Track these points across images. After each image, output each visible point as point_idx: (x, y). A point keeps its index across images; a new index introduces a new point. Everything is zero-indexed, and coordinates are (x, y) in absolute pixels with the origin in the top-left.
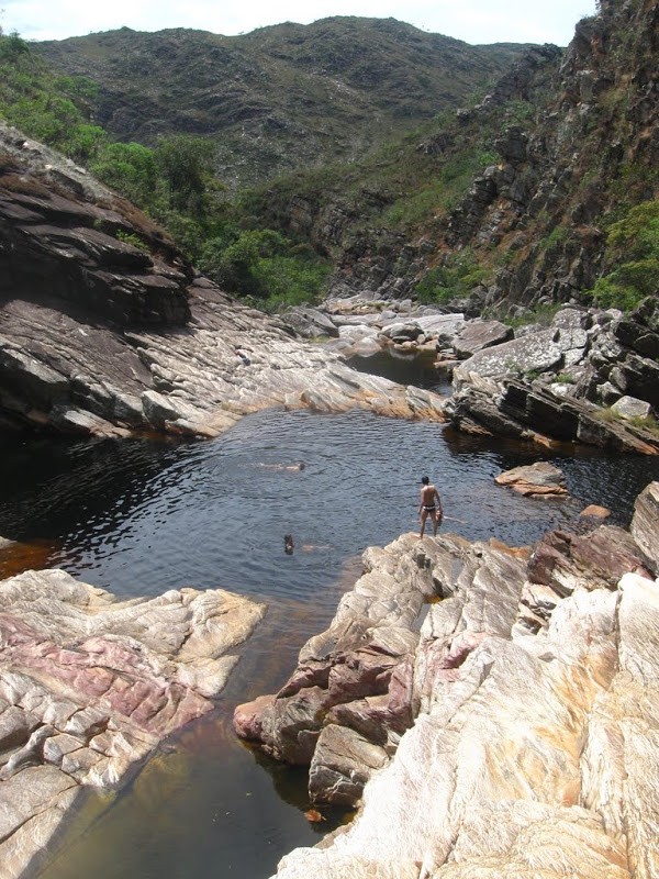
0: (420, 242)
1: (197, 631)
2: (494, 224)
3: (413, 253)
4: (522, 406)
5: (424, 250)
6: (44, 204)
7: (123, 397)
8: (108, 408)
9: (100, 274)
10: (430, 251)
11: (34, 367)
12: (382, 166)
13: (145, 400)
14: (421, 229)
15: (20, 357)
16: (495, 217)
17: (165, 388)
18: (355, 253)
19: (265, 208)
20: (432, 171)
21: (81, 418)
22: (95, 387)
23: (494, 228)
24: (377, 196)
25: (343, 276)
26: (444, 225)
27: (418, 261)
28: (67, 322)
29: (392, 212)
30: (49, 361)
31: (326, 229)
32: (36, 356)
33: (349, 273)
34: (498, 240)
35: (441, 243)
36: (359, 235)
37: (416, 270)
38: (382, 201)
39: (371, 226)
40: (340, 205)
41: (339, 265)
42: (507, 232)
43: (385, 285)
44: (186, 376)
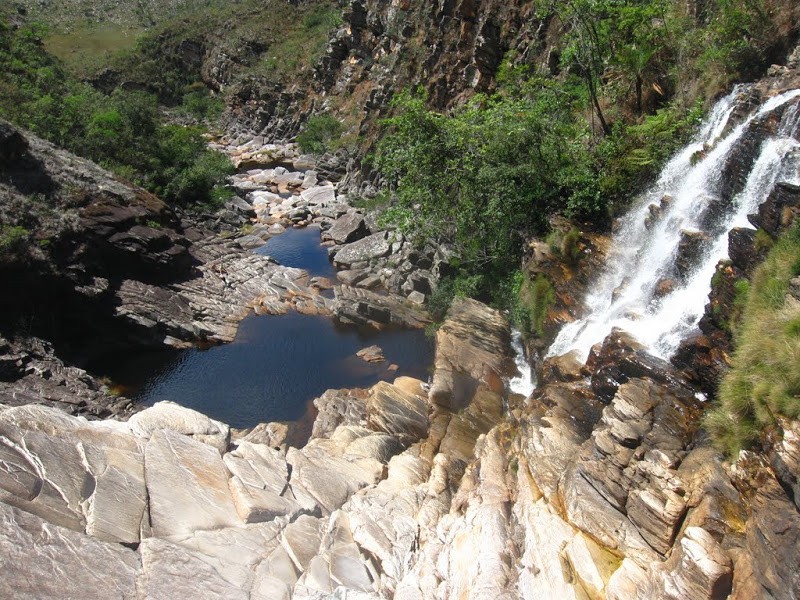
0: (293, 89)
1: (272, 438)
2: (347, 77)
3: (288, 99)
4: (366, 311)
5: (298, 96)
6: (112, 220)
7: (183, 325)
8: (178, 333)
9: (150, 255)
10: (301, 96)
11: (143, 321)
12: (254, 13)
13: (194, 326)
14: (293, 77)
15: (134, 317)
16: (347, 70)
17: (199, 316)
18: (244, 97)
19: (159, 52)
20: (296, 18)
21: (169, 341)
22: (169, 323)
23: (349, 79)
24: (253, 43)
25: (235, 115)
26: (310, 74)
27: (294, 104)
28: (141, 287)
29: (267, 58)
30: (146, 315)
31: (215, 70)
32: (141, 314)
33: (240, 111)
34: (351, 89)
35: (309, 89)
36: (244, 82)
37: (291, 112)
38: (258, 48)
39: (252, 74)
40: (224, 51)
41: (230, 105)
42: (358, 83)
43: (270, 125)
44: (206, 305)
